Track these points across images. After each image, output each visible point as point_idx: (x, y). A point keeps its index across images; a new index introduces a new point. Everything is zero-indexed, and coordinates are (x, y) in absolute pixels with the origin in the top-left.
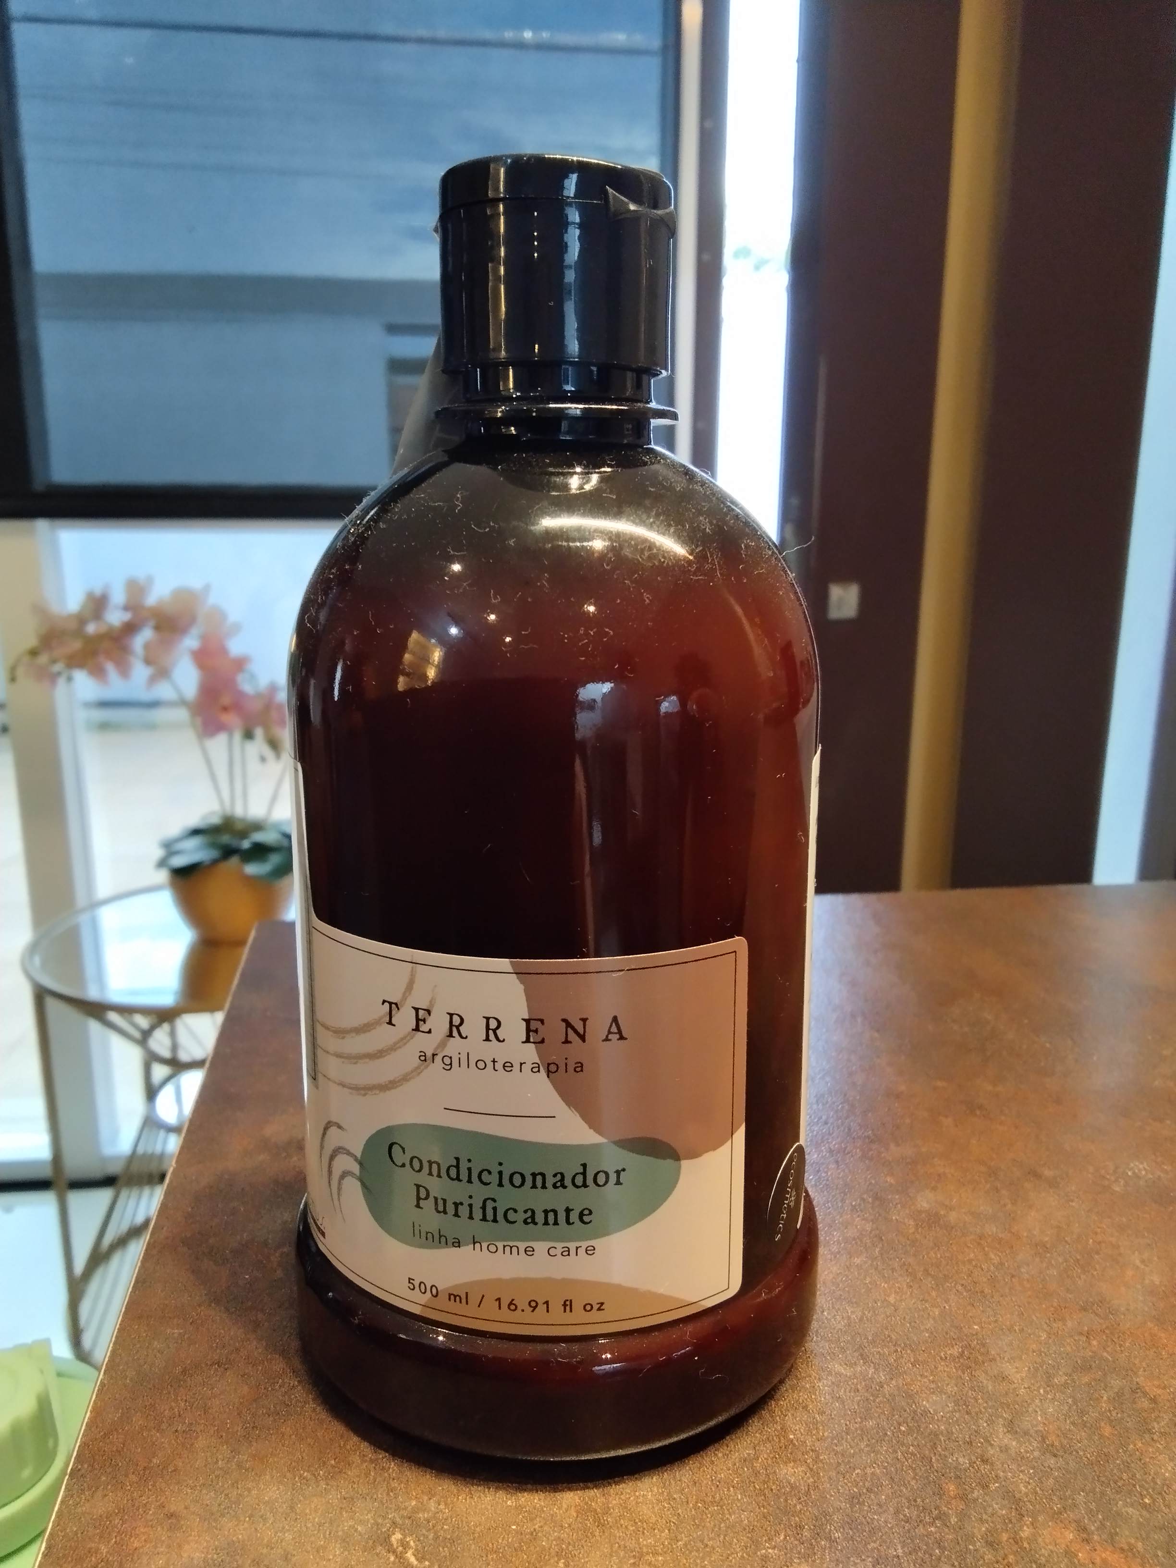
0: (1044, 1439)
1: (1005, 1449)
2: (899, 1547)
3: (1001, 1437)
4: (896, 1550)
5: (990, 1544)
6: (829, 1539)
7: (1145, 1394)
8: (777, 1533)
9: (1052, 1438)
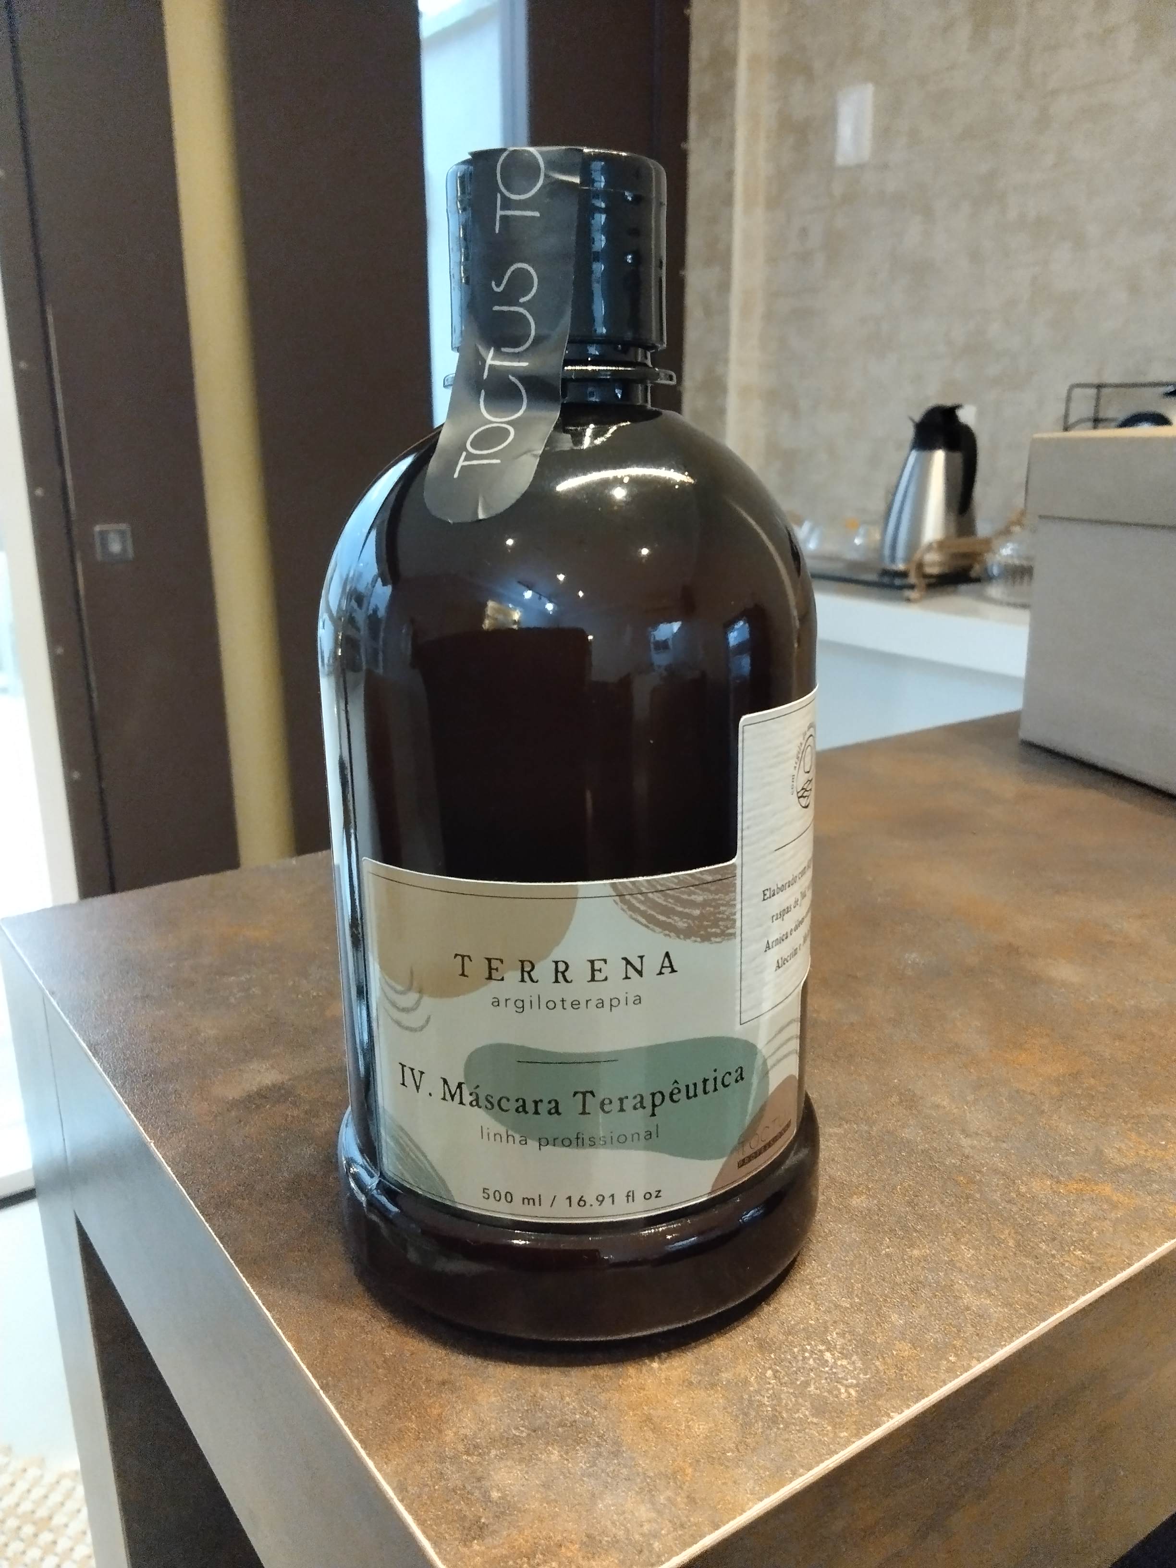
0: (990, 1135)
1: (973, 1147)
2: (960, 1221)
3: (965, 1142)
4: (960, 1223)
5: (1009, 1202)
6: (916, 1231)
7: (1024, 1091)
8: (883, 1239)
9: (993, 1134)
